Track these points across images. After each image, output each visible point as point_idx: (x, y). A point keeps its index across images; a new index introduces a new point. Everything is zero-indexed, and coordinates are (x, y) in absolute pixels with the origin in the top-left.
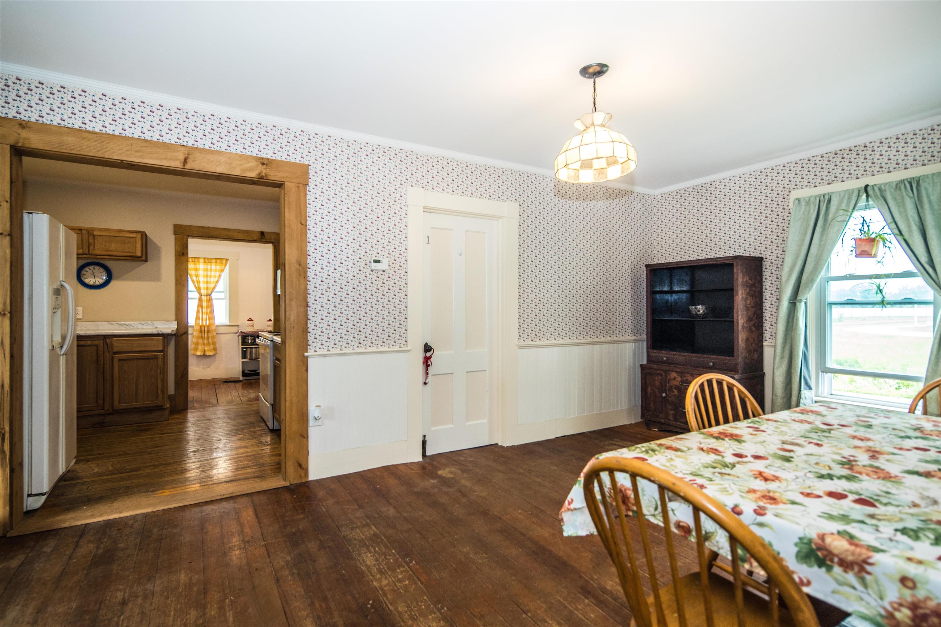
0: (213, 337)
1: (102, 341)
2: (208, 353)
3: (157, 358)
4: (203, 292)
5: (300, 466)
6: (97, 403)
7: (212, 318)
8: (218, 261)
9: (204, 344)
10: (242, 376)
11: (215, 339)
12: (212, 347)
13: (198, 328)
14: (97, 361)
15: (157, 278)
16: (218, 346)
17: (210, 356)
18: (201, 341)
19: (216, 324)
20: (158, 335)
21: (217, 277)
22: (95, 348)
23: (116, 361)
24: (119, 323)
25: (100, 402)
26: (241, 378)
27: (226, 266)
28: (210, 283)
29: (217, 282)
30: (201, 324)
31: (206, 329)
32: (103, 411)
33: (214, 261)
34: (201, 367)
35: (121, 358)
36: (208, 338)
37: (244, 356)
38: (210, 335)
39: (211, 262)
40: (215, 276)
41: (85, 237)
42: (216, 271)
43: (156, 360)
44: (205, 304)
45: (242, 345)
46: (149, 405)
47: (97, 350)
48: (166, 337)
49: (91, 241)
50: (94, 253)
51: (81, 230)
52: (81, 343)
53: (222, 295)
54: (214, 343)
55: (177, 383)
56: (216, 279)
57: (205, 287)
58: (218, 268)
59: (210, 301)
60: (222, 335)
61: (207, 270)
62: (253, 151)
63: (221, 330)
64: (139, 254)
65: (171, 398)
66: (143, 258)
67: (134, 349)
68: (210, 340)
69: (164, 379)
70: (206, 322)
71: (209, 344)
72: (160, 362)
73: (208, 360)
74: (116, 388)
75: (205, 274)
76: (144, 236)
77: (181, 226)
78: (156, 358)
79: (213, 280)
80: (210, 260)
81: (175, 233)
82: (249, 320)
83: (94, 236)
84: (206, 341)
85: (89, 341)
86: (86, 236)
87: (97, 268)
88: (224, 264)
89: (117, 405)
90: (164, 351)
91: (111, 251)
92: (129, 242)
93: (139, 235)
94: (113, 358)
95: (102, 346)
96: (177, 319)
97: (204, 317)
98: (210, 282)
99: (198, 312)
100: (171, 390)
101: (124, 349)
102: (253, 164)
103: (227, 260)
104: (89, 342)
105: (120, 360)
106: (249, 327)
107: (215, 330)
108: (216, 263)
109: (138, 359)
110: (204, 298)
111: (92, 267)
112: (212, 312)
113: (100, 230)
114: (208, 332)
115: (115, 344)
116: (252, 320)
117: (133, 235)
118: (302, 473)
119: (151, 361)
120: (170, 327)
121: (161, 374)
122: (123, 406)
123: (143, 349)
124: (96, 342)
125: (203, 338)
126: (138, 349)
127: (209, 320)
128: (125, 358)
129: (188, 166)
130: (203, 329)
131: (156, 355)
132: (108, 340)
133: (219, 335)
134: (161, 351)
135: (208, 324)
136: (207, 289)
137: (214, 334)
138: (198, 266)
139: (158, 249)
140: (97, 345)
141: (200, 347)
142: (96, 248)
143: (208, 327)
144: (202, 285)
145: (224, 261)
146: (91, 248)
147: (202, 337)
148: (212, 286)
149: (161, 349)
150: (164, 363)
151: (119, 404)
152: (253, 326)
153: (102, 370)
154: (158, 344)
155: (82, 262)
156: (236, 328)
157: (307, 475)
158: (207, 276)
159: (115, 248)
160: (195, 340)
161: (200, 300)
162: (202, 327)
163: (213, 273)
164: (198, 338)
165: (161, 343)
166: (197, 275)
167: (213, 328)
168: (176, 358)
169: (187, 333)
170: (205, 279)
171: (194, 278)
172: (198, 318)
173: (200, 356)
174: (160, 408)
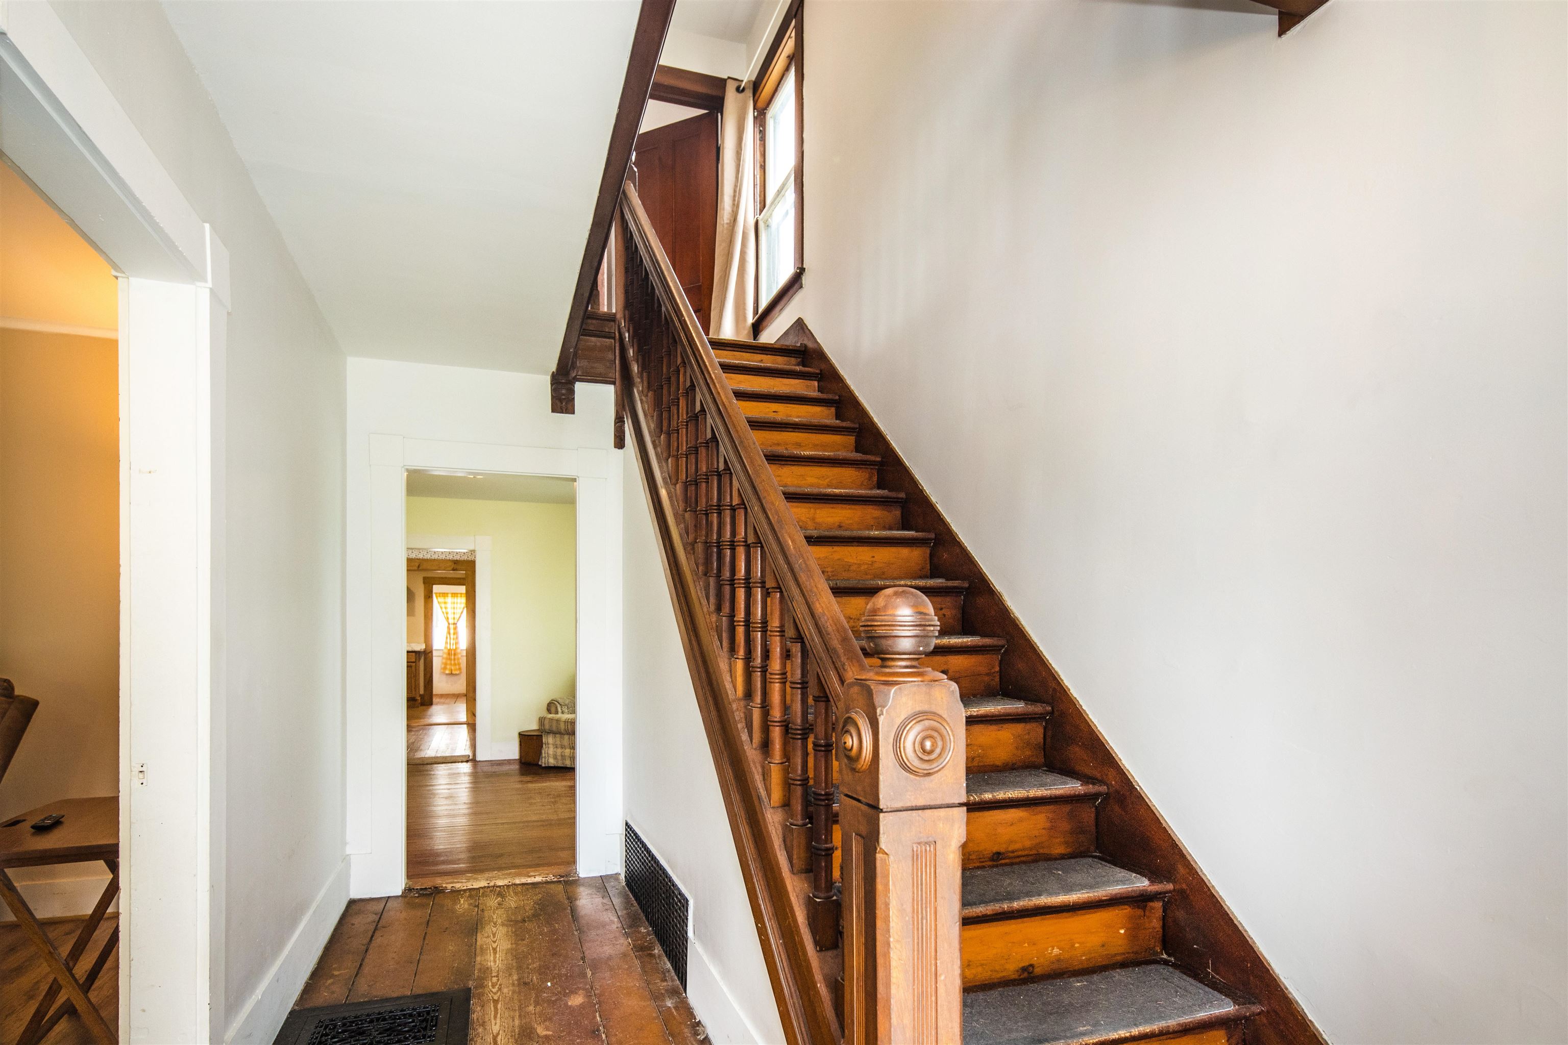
0: (458, 659)
2: (454, 672)
4: (451, 622)
7: (456, 643)
9: (451, 664)
12: (457, 667)
13: (446, 651)
16: (462, 666)
17: (456, 675)
18: (449, 662)
19: (461, 648)
28: (456, 614)
33: (459, 595)
36: (455, 659)
39: (457, 597)
40: (460, 608)
44: (452, 631)
54: (459, 664)
55: (425, 687)
57: (453, 617)
59: (455, 629)
61: (454, 603)
65: (421, 695)
68: (456, 662)
70: (453, 647)
71: (455, 664)
73: (454, 678)
77: (429, 579)
81: (424, 583)
84: (453, 662)
96: (425, 642)
97: (452, 642)
99: (447, 638)
100: (422, 692)
102: (450, 564)
107: (460, 653)
110: (452, 627)
112: (457, 638)
114: (454, 654)
118: (474, 717)
120: (420, 647)
125: (450, 659)
134: (414, 662)
136: (454, 618)
137: (460, 656)
138: (447, 600)
139: (414, 595)
141: (448, 667)
143: (455, 650)
144: (450, 616)
148: (458, 616)
149: (414, 660)
157: (476, 718)
160: (444, 661)
161: (449, 628)
162: (450, 650)
163: (459, 605)
164: (447, 659)
165: (414, 657)
166: (446, 608)
167: (459, 651)
168: (425, 670)
169: (431, 652)
170: (453, 611)
171: (444, 610)
172: (446, 643)
173: (447, 674)
174: (414, 699)
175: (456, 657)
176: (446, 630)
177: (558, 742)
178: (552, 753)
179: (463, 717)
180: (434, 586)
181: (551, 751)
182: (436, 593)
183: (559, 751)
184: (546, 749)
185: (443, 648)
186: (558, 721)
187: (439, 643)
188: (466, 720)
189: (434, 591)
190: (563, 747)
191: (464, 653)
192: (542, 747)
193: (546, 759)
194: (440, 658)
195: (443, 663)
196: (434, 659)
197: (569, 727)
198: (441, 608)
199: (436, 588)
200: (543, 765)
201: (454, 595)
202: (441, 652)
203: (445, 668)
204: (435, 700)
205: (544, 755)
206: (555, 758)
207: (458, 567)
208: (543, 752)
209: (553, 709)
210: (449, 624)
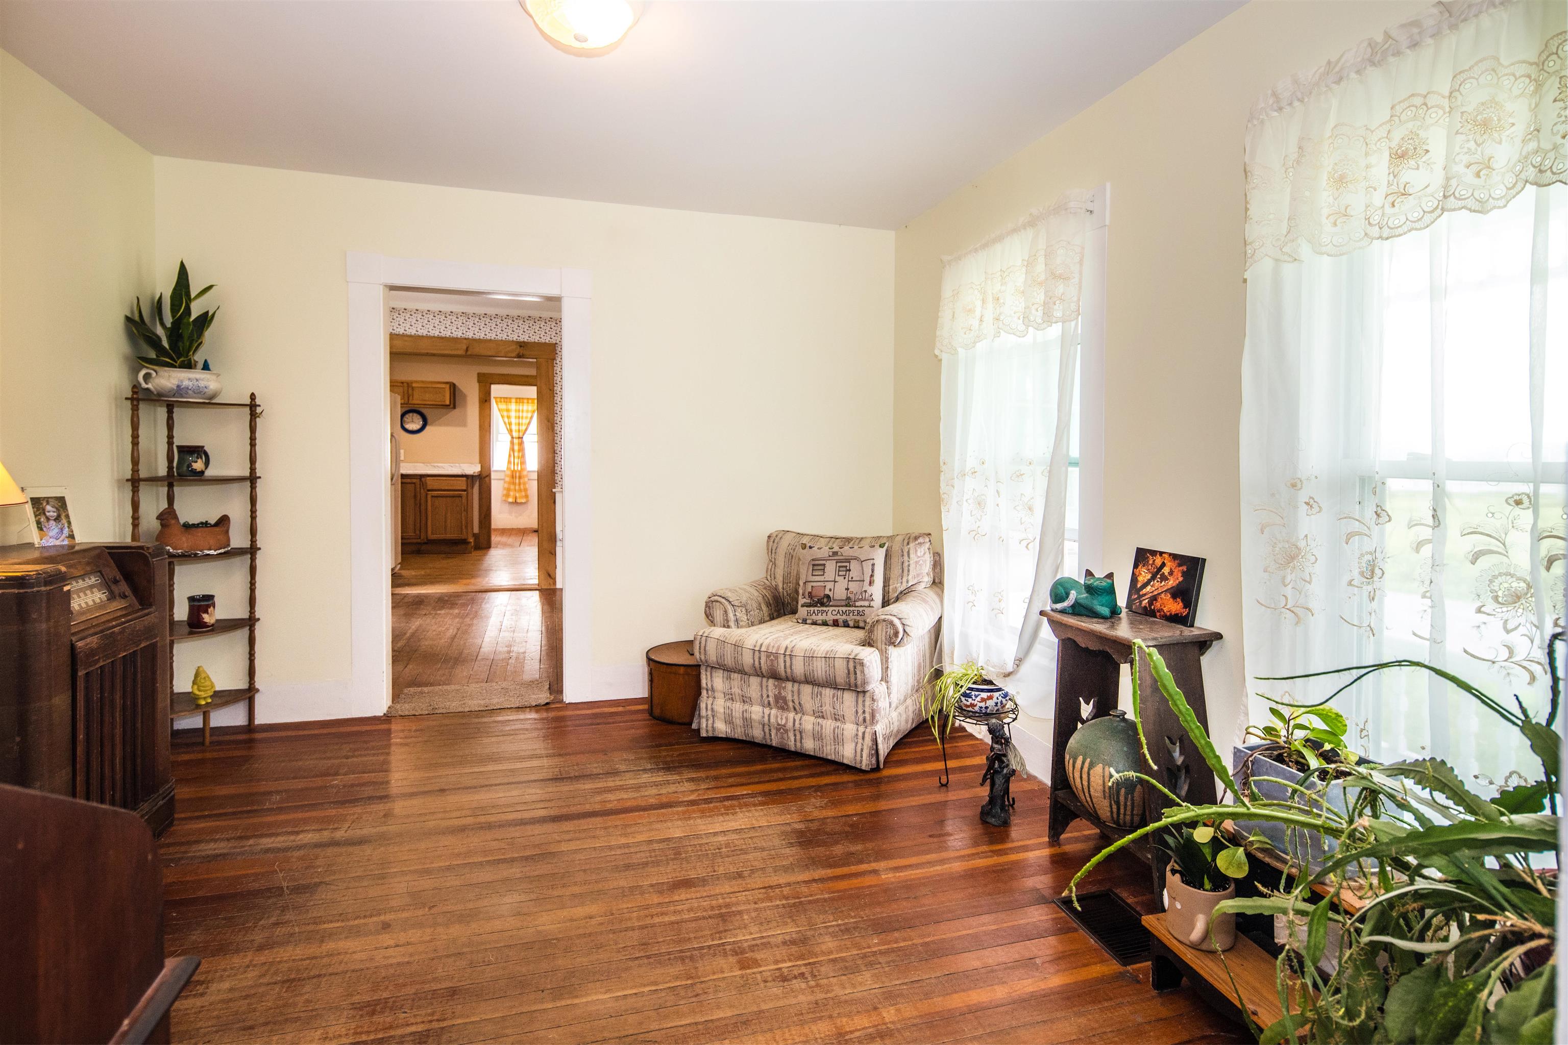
0: (525, 484)
1: (420, 480)
2: (519, 501)
4: (515, 434)
5: (549, 575)
6: (415, 533)
7: (523, 463)
9: (515, 490)
11: (527, 485)
12: (523, 494)
13: (509, 473)
14: (415, 497)
15: (463, 423)
16: (529, 492)
17: (521, 503)
18: (512, 487)
19: (528, 470)
20: (462, 476)
21: (529, 418)
22: (413, 485)
23: (429, 496)
24: (432, 464)
25: (418, 532)
28: (522, 425)
29: (529, 424)
30: (512, 469)
31: (517, 475)
32: (421, 540)
33: (527, 400)
34: (513, 514)
36: (520, 484)
39: (524, 402)
40: (526, 418)
41: (406, 388)
42: (527, 411)
43: (460, 499)
44: (516, 448)
46: (456, 538)
47: (416, 487)
48: (470, 478)
49: (410, 391)
50: (413, 402)
51: (404, 384)
52: (405, 481)
53: (533, 438)
54: (525, 490)
55: (480, 522)
56: (528, 420)
57: (517, 429)
58: (530, 408)
59: (521, 444)
61: (519, 411)
62: (514, 337)
63: (532, 476)
64: (448, 403)
65: (474, 535)
66: (453, 405)
67: (443, 488)
68: (522, 487)
69: (467, 515)
70: (518, 467)
71: (520, 490)
72: (464, 500)
73: (519, 508)
74: (430, 521)
75: (517, 415)
76: (453, 387)
77: (484, 374)
78: (460, 496)
79: (526, 421)
80: (521, 400)
81: (479, 381)
83: (413, 388)
84: (517, 487)
87: (415, 415)
89: (431, 537)
90: (467, 491)
91: (426, 401)
92: (440, 392)
93: (448, 386)
94: (427, 494)
95: (419, 483)
96: (481, 462)
97: (516, 461)
98: (522, 423)
99: (510, 456)
100: (476, 530)
101: (435, 487)
102: (514, 347)
104: (410, 481)
105: (432, 496)
107: (527, 476)
108: (528, 403)
109: (446, 497)
110: (516, 441)
111: (411, 414)
112: (523, 456)
113: (416, 382)
114: (520, 477)
117: (443, 386)
118: (551, 581)
119: (457, 499)
120: (473, 469)
121: (465, 511)
122: (435, 537)
123: (450, 488)
124: (414, 481)
125: (514, 484)
126: (447, 488)
127: (521, 465)
128: (436, 495)
129: (469, 353)
130: (514, 475)
131: (461, 494)
132: (423, 479)
133: (530, 481)
134: (464, 491)
135: (519, 469)
136: (519, 431)
137: (526, 479)
138: (510, 407)
139: (464, 397)
140: (415, 483)
141: (512, 493)
142: (415, 397)
143: (520, 472)
144: (514, 427)
146: (411, 398)
147: (513, 482)
148: (524, 428)
149: (464, 488)
150: (467, 502)
151: (432, 535)
153: (419, 505)
154: (462, 484)
155: (404, 410)
157: (555, 583)
158: (519, 418)
159: (429, 398)
160: (506, 486)
161: (512, 443)
162: (513, 472)
163: (526, 413)
164: (509, 483)
165: (465, 483)
166: (509, 417)
167: (525, 473)
168: (480, 499)
169: (489, 476)
170: (517, 421)
171: (506, 420)
172: (509, 462)
173: (512, 503)
174: (464, 542)
175: (522, 481)
176: (508, 445)
177: (736, 690)
178: (722, 710)
179: (531, 574)
180: (492, 386)
181: (720, 705)
182: (495, 398)
183: (738, 707)
184: (709, 702)
185: (505, 469)
186: (737, 646)
187: (500, 461)
188: (536, 581)
189: (493, 394)
190: (745, 700)
191: (535, 476)
192: (700, 694)
193: (710, 722)
194: (502, 482)
195: (504, 489)
196: (493, 482)
197: (762, 662)
198: (503, 417)
199: (497, 390)
200: (704, 734)
201: (519, 400)
202: (503, 474)
203: (507, 496)
204: (495, 539)
205: (703, 713)
206: (729, 720)
207: (526, 353)
208: (703, 706)
209: (718, 615)
210: (512, 437)
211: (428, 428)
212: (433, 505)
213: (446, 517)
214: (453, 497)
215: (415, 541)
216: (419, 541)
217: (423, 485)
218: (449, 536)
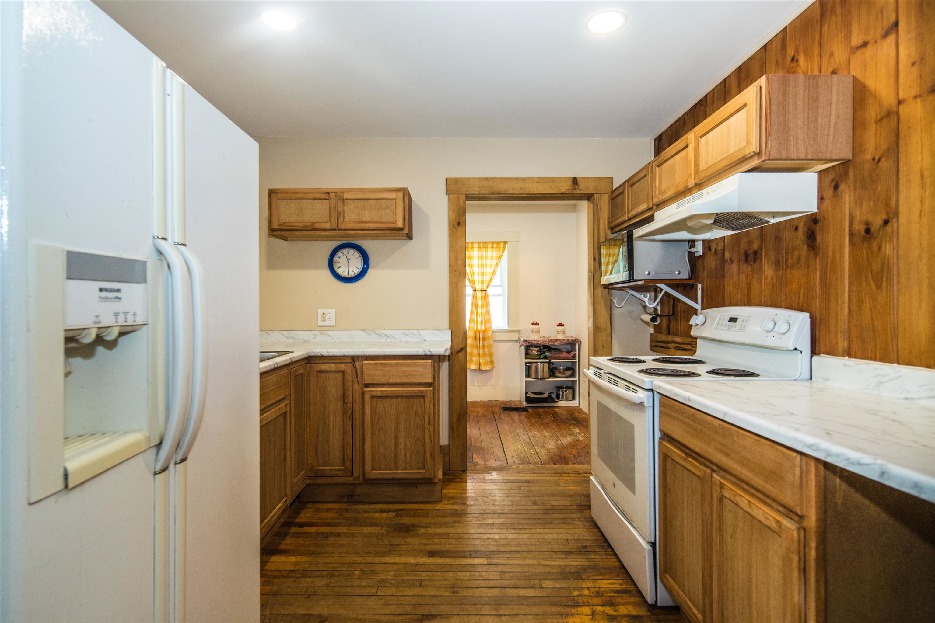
0: (490, 346)
1: (350, 365)
2: (483, 368)
3: (423, 397)
4: (478, 287)
6: (344, 465)
7: (488, 320)
8: (495, 245)
9: (479, 355)
10: (527, 401)
11: (492, 349)
12: (488, 359)
13: (474, 334)
14: (344, 396)
16: (495, 357)
17: (485, 371)
18: (475, 351)
19: (493, 329)
20: (425, 357)
21: (493, 266)
22: (340, 375)
23: (367, 399)
24: (377, 332)
25: (348, 464)
26: (525, 404)
27: (504, 251)
28: (486, 275)
29: (494, 273)
30: (475, 329)
31: (481, 336)
32: (352, 478)
33: (490, 245)
34: (476, 384)
35: (374, 394)
36: (484, 347)
37: (528, 375)
38: (486, 344)
39: (486, 247)
40: (491, 266)
41: (333, 203)
42: (492, 258)
43: (422, 400)
44: (479, 302)
45: (526, 358)
46: (413, 476)
47: (344, 379)
48: (436, 359)
49: (340, 209)
50: (343, 227)
51: (328, 193)
53: (499, 291)
54: (491, 355)
55: (452, 428)
56: (492, 269)
57: (480, 279)
58: (495, 254)
59: (485, 298)
60: (499, 344)
61: (482, 257)
63: (499, 337)
64: (400, 224)
65: (444, 452)
66: (407, 231)
67: (391, 381)
68: (486, 350)
69: (434, 431)
70: (481, 327)
71: (485, 355)
72: (429, 402)
73: (484, 376)
74: (368, 444)
75: (480, 263)
76: (405, 192)
77: (455, 181)
78: (421, 396)
79: (489, 270)
80: (485, 245)
81: (448, 192)
82: (533, 324)
83: (344, 201)
84: (481, 351)
85: (333, 365)
86: (335, 202)
87: (352, 251)
88: (502, 249)
89: (370, 472)
90: (433, 384)
91: (364, 222)
92: (387, 206)
93: (401, 194)
94: (363, 393)
95: (350, 372)
96: (452, 326)
97: (480, 319)
98: (486, 273)
99: (472, 313)
100: (444, 440)
101: (377, 380)
103: (505, 243)
104: (333, 367)
105: (373, 397)
106: (534, 334)
107: (492, 337)
108: (492, 248)
109: (397, 397)
110: (479, 294)
111: (345, 251)
112: (488, 313)
113: (351, 190)
114: (484, 339)
115: (366, 371)
116: (537, 324)
117: (393, 195)
119: (416, 400)
120: (442, 342)
121: (429, 423)
122: (378, 473)
123: (404, 380)
124: (342, 367)
125: (478, 347)
126: (398, 381)
127: (485, 323)
128: (379, 394)
130: (478, 336)
131: (422, 392)
132: (357, 364)
133: (495, 344)
134: (430, 384)
135: (483, 329)
136: (482, 282)
137: (491, 341)
140: (343, 372)
141: (474, 359)
142: (347, 220)
143: (484, 332)
144: (476, 278)
145: (502, 245)
146: (341, 219)
147: (476, 345)
148: (487, 278)
149: (430, 380)
150: (434, 405)
151: (373, 469)
152: (538, 332)
153: (350, 412)
154: (425, 373)
156: (517, 334)
158: (482, 266)
159: (371, 218)
161: (475, 297)
162: (476, 332)
163: (489, 262)
164: (472, 346)
165: (429, 370)
167: (489, 333)
168: (451, 389)
169: (464, 348)
170: (480, 269)
172: (472, 321)
173: (475, 371)
174: (429, 481)
210: (475, 291)
211: (370, 272)
212: (373, 413)
213: (396, 437)
214: (410, 397)
215: (343, 480)
216: (350, 480)
217: (357, 374)
218: (401, 473)
